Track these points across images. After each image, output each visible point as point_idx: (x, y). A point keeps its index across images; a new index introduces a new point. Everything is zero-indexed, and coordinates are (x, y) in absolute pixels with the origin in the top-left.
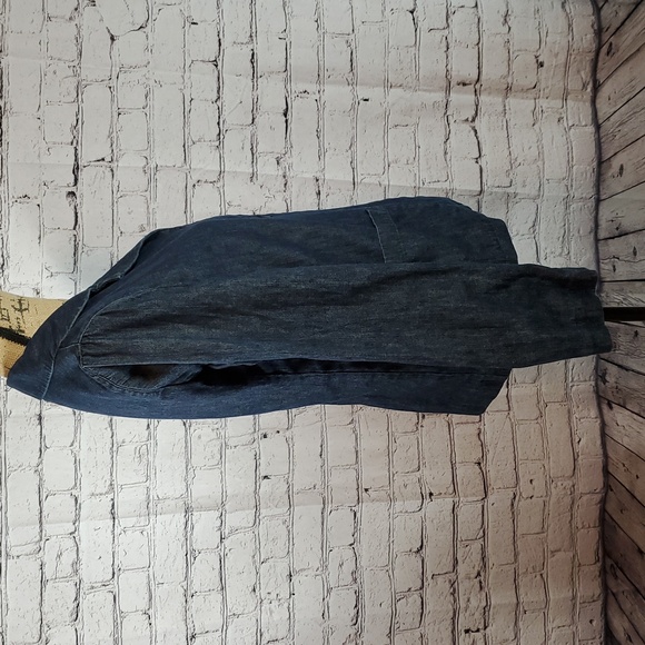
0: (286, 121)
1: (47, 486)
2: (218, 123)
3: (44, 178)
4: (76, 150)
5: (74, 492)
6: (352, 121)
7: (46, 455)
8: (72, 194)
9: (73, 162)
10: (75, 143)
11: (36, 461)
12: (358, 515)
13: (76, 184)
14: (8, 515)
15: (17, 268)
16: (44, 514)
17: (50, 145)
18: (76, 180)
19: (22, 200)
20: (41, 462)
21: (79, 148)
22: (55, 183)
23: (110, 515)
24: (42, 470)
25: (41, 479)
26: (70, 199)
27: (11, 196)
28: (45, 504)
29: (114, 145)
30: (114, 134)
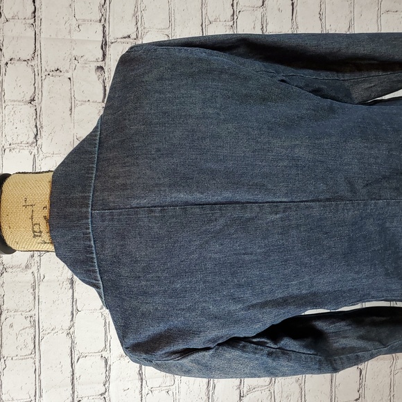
0: (293, 4)
1: (79, 348)
2: (232, 5)
3: (74, 53)
4: (104, 27)
5: (104, 354)
6: (350, 6)
7: (77, 318)
8: (101, 68)
9: (101, 38)
10: (103, 21)
11: (68, 324)
12: (363, 372)
13: (104, 59)
14: (42, 377)
15: (50, 137)
16: (76, 375)
17: (80, 22)
18: (104, 55)
19: (55, 73)
20: (73, 325)
21: (107, 25)
22: (84, 58)
23: (138, 377)
24: (74, 332)
25: (73, 342)
26: (99, 73)
27: (43, 69)
28: (77, 366)
29: (139, 24)
30: (139, 13)
